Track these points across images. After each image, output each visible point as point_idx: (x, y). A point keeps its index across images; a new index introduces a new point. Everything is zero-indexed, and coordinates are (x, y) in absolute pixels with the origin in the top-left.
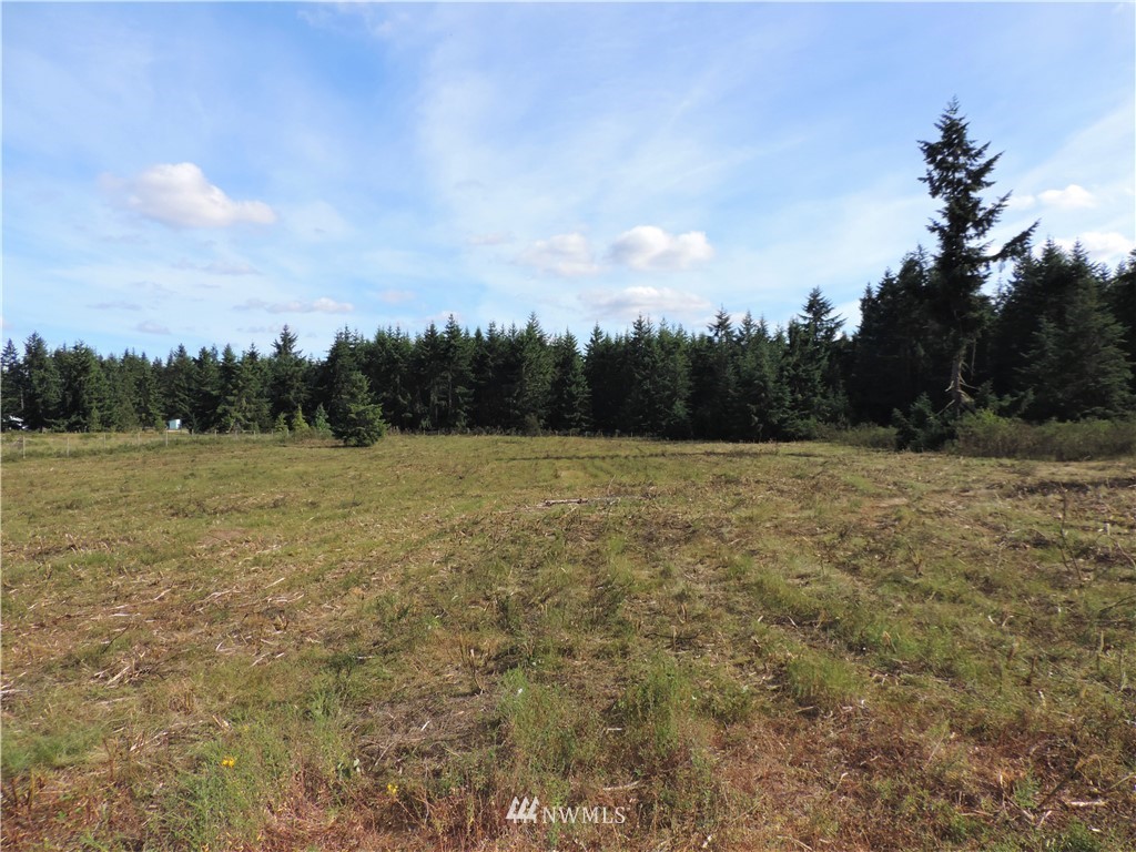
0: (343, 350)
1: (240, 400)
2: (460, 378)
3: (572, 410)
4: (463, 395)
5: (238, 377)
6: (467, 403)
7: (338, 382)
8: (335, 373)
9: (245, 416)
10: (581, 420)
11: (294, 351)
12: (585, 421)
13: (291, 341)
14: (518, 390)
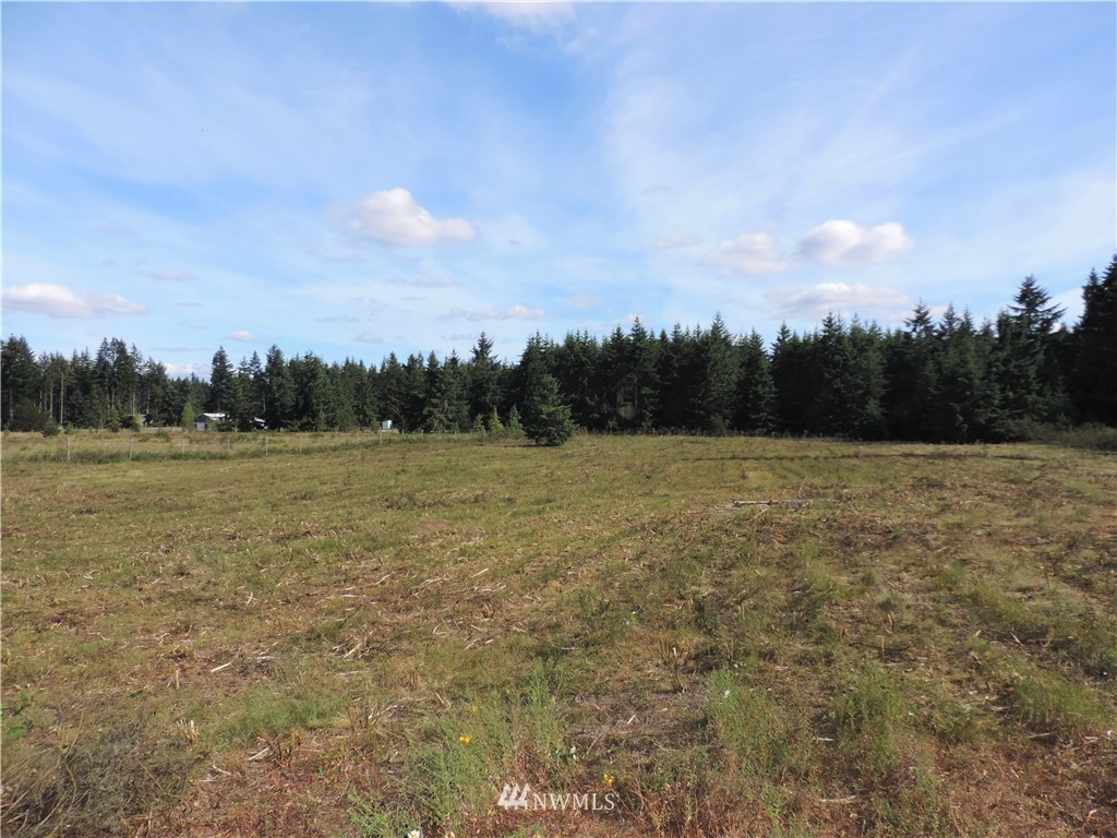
0: (534, 354)
1: (442, 403)
2: (646, 380)
3: (758, 410)
4: (649, 396)
5: (441, 381)
6: (652, 404)
7: (530, 385)
8: (527, 376)
9: (447, 418)
10: (767, 420)
11: (490, 356)
12: (771, 421)
13: (488, 347)
14: (703, 391)
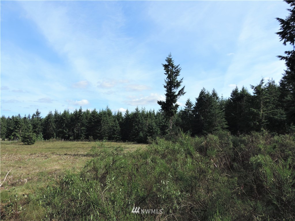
1: (19, 131)
2: (83, 125)
3: (114, 134)
4: (83, 130)
5: (19, 124)
6: (84, 132)
7: (49, 126)
8: (48, 123)
9: (20, 136)
10: (117, 137)
11: (40, 116)
12: (118, 137)
13: (39, 114)
14: (100, 128)
